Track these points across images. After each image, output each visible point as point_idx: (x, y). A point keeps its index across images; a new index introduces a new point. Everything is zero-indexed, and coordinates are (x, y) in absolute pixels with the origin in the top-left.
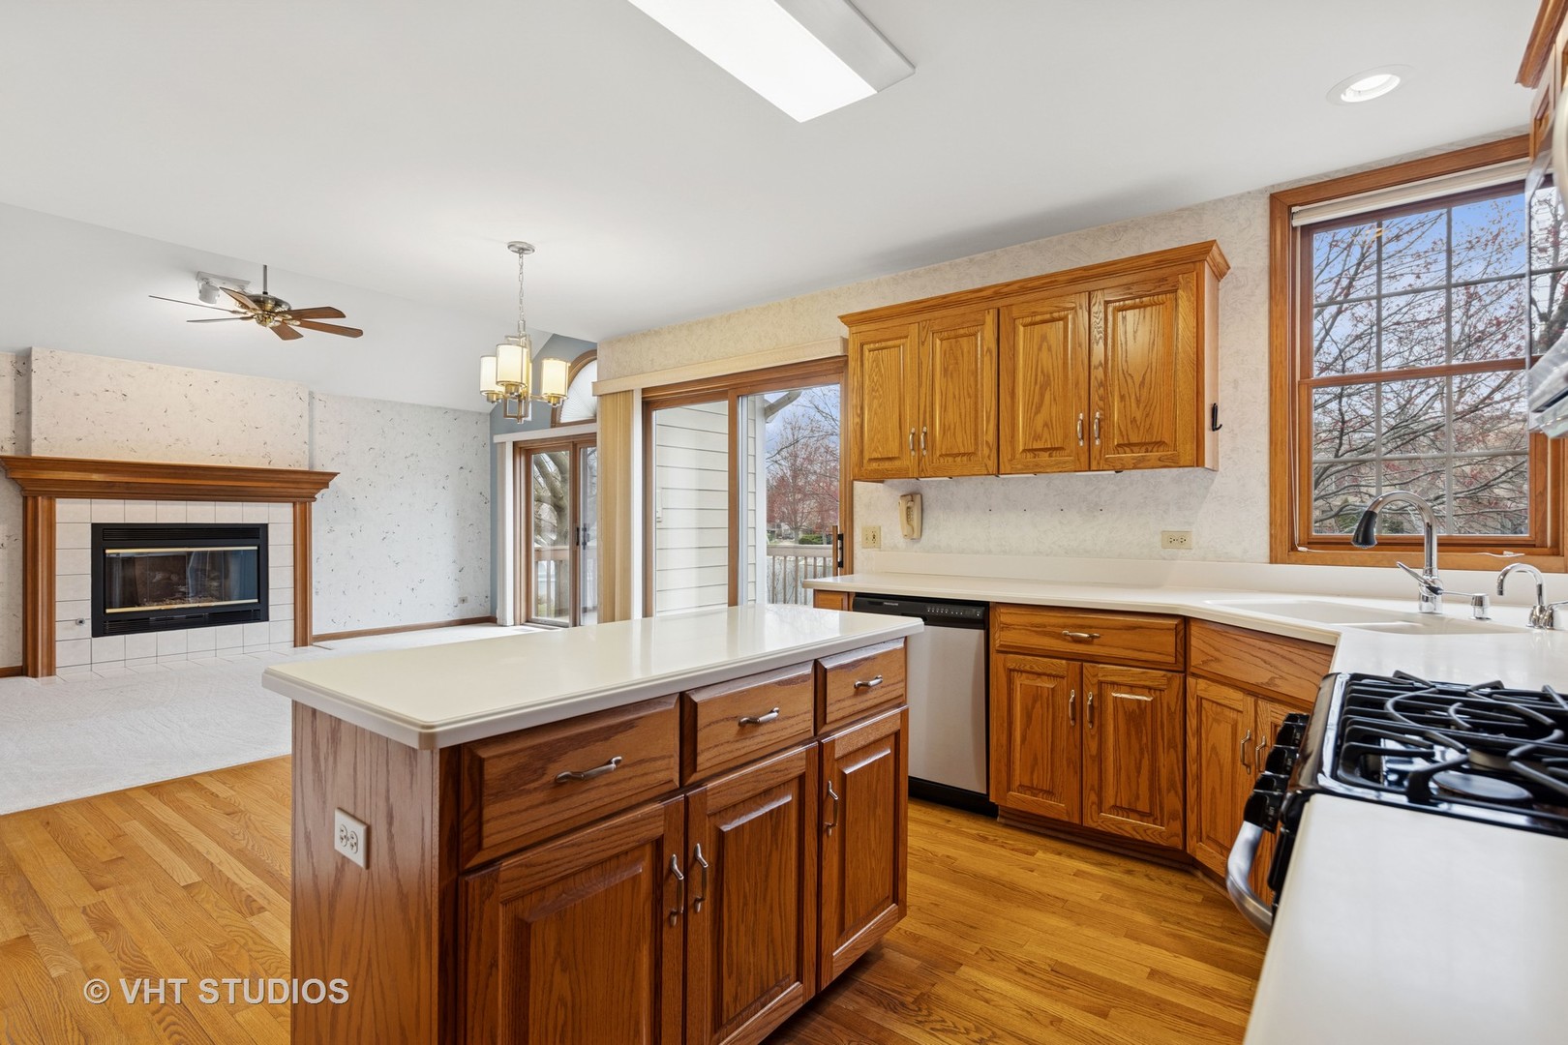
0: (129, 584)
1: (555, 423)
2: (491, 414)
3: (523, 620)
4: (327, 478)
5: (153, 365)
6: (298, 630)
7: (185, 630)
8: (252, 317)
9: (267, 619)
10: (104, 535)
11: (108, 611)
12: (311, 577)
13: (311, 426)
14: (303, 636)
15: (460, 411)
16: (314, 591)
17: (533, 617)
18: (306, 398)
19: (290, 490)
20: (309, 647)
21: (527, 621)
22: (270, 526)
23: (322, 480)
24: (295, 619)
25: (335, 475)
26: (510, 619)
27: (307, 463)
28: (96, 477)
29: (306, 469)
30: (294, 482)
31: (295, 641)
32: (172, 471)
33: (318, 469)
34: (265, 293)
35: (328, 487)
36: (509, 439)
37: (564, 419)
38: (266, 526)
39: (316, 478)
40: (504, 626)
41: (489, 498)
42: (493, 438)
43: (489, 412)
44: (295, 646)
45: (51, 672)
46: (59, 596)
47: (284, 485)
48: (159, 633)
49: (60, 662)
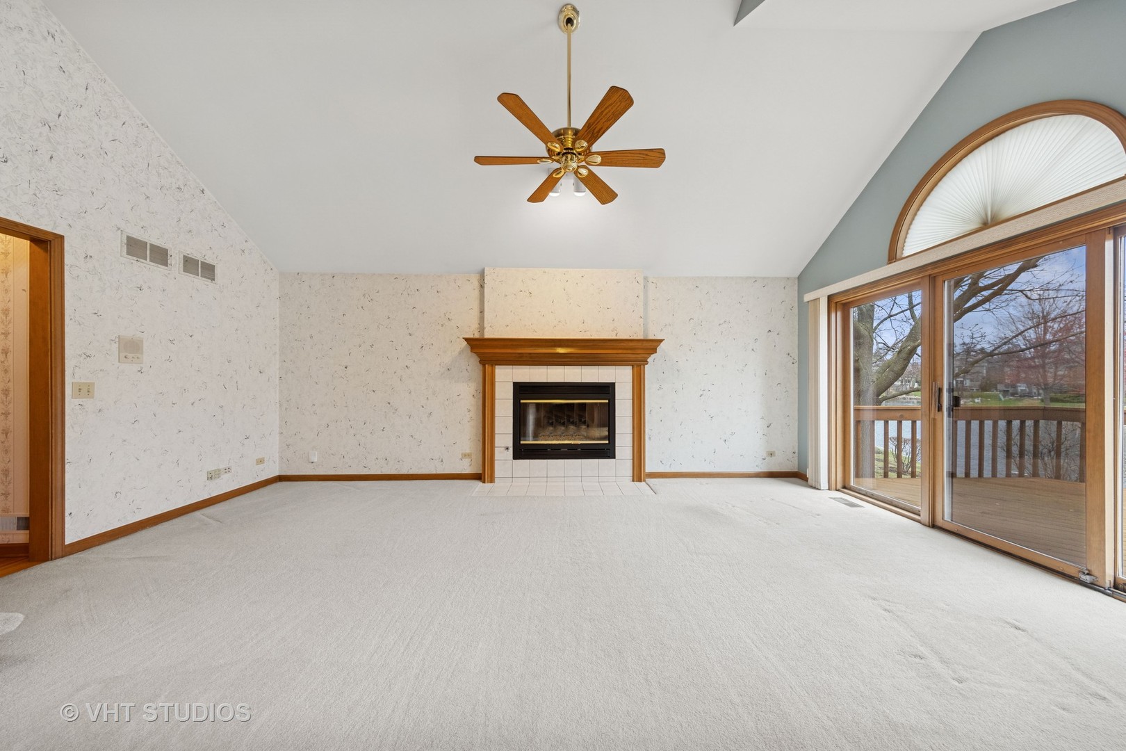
1: (892, 259)
2: (800, 277)
3: (840, 486)
4: (655, 344)
5: (546, 270)
6: (635, 468)
7: (565, 460)
9: (614, 457)
11: (522, 442)
12: (644, 426)
13: (645, 304)
14: (639, 474)
15: (769, 278)
16: (647, 437)
17: (853, 485)
18: (641, 281)
19: (630, 356)
20: (643, 483)
21: (844, 487)
22: (616, 384)
23: (650, 346)
24: (633, 458)
25: (661, 341)
26: (824, 483)
27: (643, 333)
29: (642, 338)
30: (631, 349)
31: (633, 477)
32: (553, 343)
33: (651, 337)
35: (657, 352)
36: (823, 293)
37: (909, 250)
38: (613, 384)
39: (647, 344)
40: (815, 488)
41: (797, 359)
42: (803, 298)
43: (797, 276)
44: (633, 481)
45: (492, 480)
46: (497, 431)
47: (625, 351)
48: (548, 460)
49: (497, 474)
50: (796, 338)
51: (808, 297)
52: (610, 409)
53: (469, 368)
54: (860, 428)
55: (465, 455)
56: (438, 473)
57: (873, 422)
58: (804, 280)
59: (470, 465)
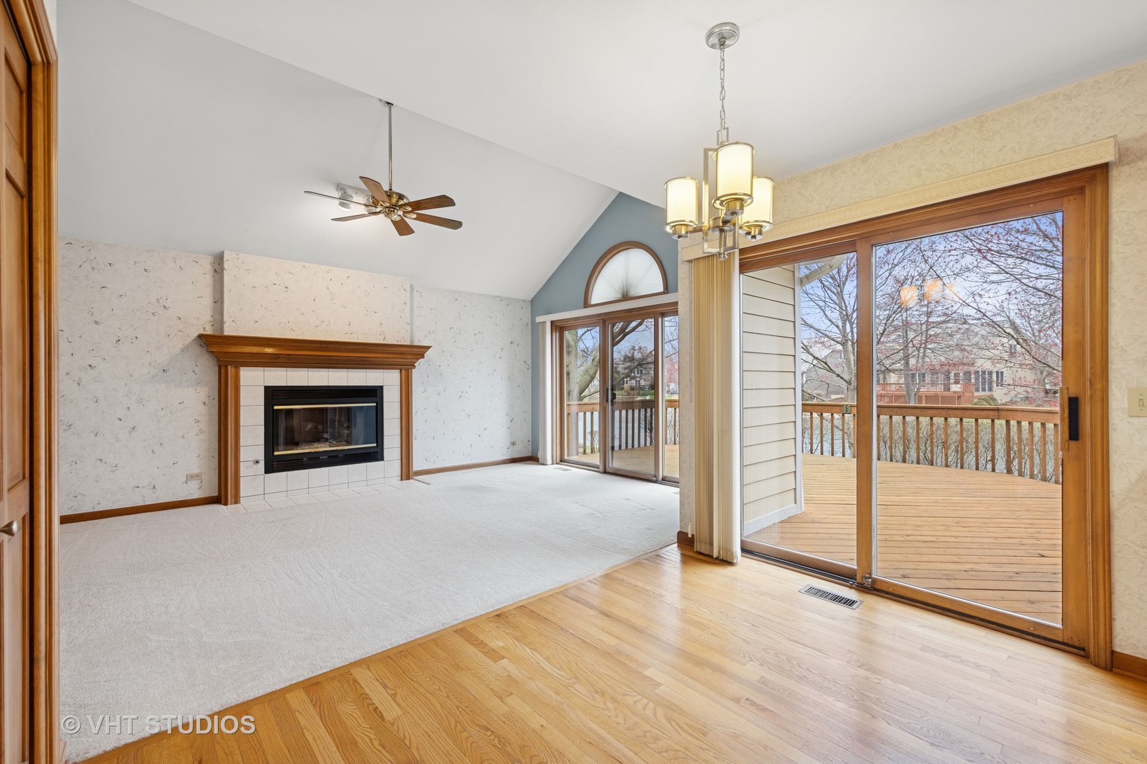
0: (290, 430)
1: (586, 304)
2: (532, 301)
3: (558, 460)
4: (424, 350)
5: (306, 264)
6: (404, 467)
7: (327, 468)
8: (380, 212)
9: (382, 459)
10: (273, 395)
11: (276, 453)
12: (412, 427)
13: (411, 311)
14: (407, 472)
15: (511, 299)
16: (414, 437)
17: (566, 458)
18: (407, 289)
19: (398, 360)
20: (411, 480)
21: (561, 461)
22: (384, 388)
23: (419, 352)
24: (401, 459)
25: (428, 348)
26: (548, 459)
27: (409, 339)
28: (269, 350)
29: (409, 344)
30: (401, 354)
31: (401, 476)
32: (319, 345)
33: (416, 343)
34: (391, 190)
35: (423, 358)
36: (548, 319)
37: (594, 301)
38: (381, 388)
39: (416, 350)
40: (543, 465)
41: (530, 365)
42: (535, 319)
43: (530, 299)
44: (401, 480)
45: (237, 501)
46: (242, 442)
47: (395, 356)
48: (310, 470)
49: (243, 492)
50: (530, 349)
51: (539, 319)
52: (379, 412)
53: (197, 369)
54: (570, 419)
55: (190, 477)
56: (147, 503)
57: (577, 413)
58: (537, 304)
59: (200, 488)
